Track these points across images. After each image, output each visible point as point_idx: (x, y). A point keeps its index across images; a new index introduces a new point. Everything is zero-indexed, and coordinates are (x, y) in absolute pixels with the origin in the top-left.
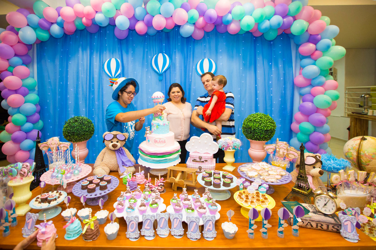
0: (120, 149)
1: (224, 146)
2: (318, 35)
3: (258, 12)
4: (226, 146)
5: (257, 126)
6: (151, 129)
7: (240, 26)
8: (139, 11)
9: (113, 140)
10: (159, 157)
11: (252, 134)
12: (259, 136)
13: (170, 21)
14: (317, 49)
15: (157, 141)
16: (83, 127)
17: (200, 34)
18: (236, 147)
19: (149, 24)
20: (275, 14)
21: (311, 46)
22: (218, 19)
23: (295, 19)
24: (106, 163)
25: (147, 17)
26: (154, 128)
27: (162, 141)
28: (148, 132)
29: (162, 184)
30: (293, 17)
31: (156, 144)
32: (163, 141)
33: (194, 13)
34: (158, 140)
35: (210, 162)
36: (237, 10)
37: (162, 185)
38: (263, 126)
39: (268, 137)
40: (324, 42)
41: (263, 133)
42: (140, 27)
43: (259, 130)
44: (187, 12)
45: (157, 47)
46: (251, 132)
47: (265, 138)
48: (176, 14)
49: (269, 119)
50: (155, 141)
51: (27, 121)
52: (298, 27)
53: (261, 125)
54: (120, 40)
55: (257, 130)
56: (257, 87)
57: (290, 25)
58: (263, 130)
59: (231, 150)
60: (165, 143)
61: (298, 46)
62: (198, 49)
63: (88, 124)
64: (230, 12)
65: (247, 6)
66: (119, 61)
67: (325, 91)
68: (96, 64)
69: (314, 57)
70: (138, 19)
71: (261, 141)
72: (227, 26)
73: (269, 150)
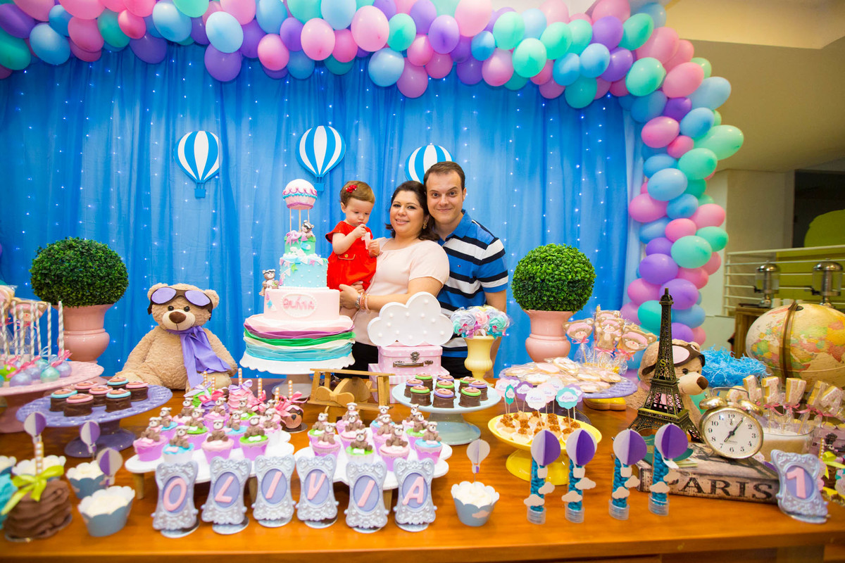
0: (195, 331)
1: (465, 325)
2: (685, 98)
3: (554, 31)
4: (472, 326)
5: (549, 271)
6: (277, 277)
7: (512, 65)
8: (266, 5)
9: (173, 304)
10: (294, 343)
11: (536, 292)
12: (554, 298)
13: (345, 40)
14: (683, 132)
15: (290, 302)
16: (91, 264)
17: (416, 81)
18: (495, 327)
19: (293, 44)
20: (593, 41)
21: (670, 123)
22: (461, 43)
23: (636, 56)
24: (151, 366)
25: (288, 24)
26: (285, 273)
27: (303, 303)
28: (269, 283)
29: (297, 408)
30: (633, 51)
31: (290, 311)
32: (308, 302)
33: (405, 23)
34: (294, 301)
36: (505, 22)
37: (297, 411)
38: (563, 271)
39: (577, 302)
40: (699, 114)
41: (565, 289)
42: (270, 48)
43: (555, 281)
44: (389, 18)
45: (312, 110)
46: (534, 289)
47: (569, 301)
48: (361, 20)
49: (580, 256)
50: (286, 302)
52: (642, 75)
53: (558, 268)
54: (221, 83)
55: (549, 281)
56: (547, 220)
57: (624, 71)
58: (564, 281)
59: (485, 337)
60: (313, 308)
61: (639, 125)
62: (413, 122)
63: (106, 259)
64: (489, 29)
65: (530, 17)
66: (217, 138)
67: (698, 227)
68: (157, 143)
69: (674, 149)
70: (265, 28)
71: (558, 310)
72: (481, 64)
73: (578, 333)
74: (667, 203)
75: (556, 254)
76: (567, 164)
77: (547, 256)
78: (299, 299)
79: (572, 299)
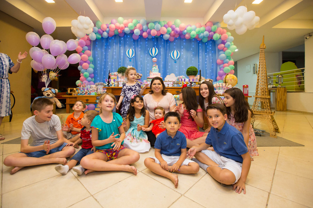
2: (225, 40)
3: (198, 29)
7: (190, 36)
8: (145, 27)
13: (158, 32)
14: (225, 47)
19: (149, 33)
20: (206, 31)
21: (223, 45)
22: (180, 32)
25: (148, 30)
30: (214, 32)
33: (170, 29)
36: (189, 28)
40: (228, 43)
42: (145, 34)
44: (166, 28)
48: (162, 29)
51: (89, 77)
52: (216, 36)
54: (135, 40)
57: (212, 36)
61: (217, 45)
64: (186, 29)
65: (193, 27)
66: (134, 51)
67: (229, 65)
68: (122, 51)
69: (224, 50)
70: (144, 31)
72: (184, 35)
74: (223, 61)
76: (203, 53)
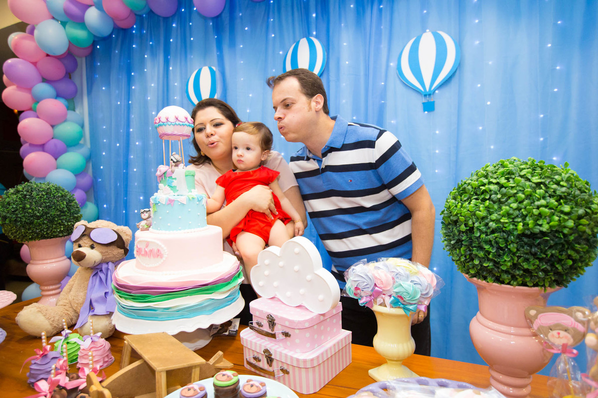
0: (104, 266)
1: (357, 288)
4: (369, 291)
5: (482, 213)
18: (401, 297)
27: (151, 251)
31: (141, 259)
32: (156, 250)
34: (143, 248)
35: (297, 341)
38: (508, 215)
39: (545, 271)
41: (513, 247)
43: (493, 232)
46: (459, 241)
47: (527, 271)
49: (558, 183)
50: (137, 249)
53: (500, 208)
55: (481, 232)
58: (509, 233)
59: (389, 310)
66: (216, 71)
71: (508, 284)
73: (555, 333)
75: (503, 181)
77: (484, 185)
78: (147, 246)
79: (531, 268)
